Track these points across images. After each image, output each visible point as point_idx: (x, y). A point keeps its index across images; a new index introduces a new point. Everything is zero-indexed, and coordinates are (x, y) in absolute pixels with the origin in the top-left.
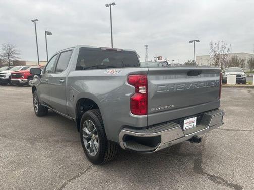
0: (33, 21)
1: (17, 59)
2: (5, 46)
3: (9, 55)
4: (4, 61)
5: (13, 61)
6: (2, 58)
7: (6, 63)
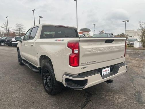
0: (32, 10)
1: (24, 32)
2: (17, 25)
3: (19, 30)
4: (17, 33)
5: (22, 33)
6: (16, 32)
7: (17, 34)
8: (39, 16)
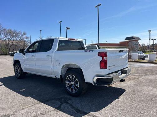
8: (66, 28)
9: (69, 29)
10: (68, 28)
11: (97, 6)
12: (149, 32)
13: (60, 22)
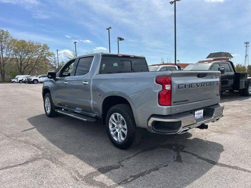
8: (118, 38)
9: (123, 39)
10: (121, 39)
11: (173, 2)
12: (246, 45)
13: (108, 29)
